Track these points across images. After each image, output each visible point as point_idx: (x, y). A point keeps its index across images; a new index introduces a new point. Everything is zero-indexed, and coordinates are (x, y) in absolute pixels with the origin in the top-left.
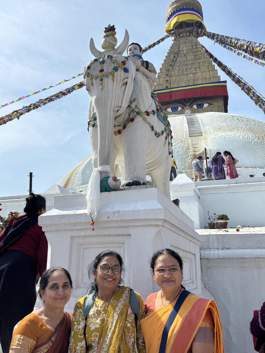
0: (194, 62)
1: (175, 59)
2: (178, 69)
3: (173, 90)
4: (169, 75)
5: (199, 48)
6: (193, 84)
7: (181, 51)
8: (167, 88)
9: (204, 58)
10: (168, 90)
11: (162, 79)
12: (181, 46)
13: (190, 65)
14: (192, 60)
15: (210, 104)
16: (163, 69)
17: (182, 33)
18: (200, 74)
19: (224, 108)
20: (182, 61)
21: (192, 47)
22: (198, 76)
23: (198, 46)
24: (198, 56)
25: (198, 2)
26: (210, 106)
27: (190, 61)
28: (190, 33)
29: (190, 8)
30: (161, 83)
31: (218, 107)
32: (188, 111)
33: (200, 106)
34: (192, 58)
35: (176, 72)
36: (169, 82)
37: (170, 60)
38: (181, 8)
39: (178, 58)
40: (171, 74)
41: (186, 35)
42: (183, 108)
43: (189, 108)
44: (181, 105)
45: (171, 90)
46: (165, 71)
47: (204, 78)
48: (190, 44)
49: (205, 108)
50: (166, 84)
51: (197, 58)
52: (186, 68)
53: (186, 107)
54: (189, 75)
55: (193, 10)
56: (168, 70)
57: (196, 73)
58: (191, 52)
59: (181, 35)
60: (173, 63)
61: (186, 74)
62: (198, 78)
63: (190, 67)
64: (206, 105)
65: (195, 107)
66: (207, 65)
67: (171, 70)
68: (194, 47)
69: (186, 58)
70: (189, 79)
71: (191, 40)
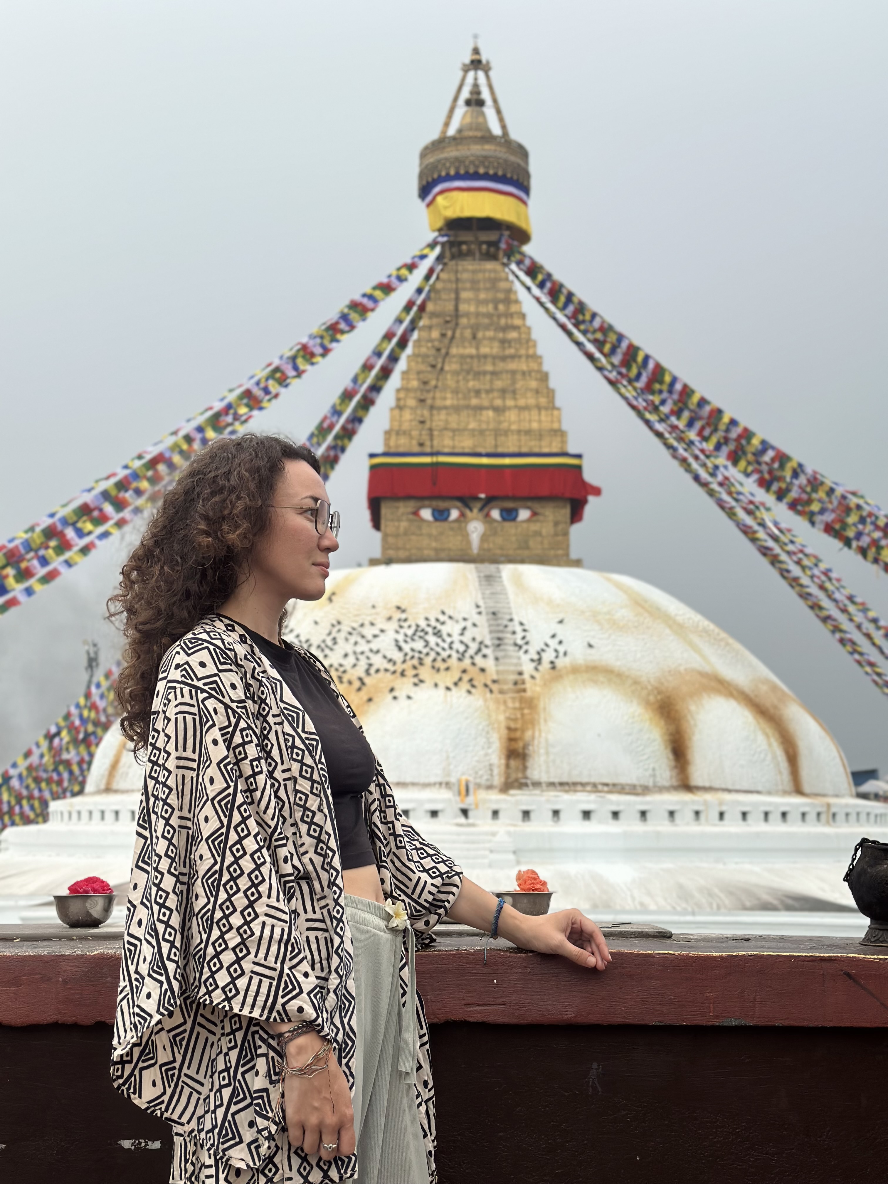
1: (446, 341)
2: (454, 385)
3: (441, 459)
4: (429, 403)
7: (462, 315)
8: (423, 449)
10: (427, 460)
11: (407, 415)
12: (464, 295)
13: (488, 377)
14: (494, 357)
15: (534, 514)
16: (411, 376)
17: (466, 243)
18: (512, 415)
19: (568, 529)
20: (465, 357)
21: (496, 308)
22: (507, 420)
23: (512, 307)
24: (510, 347)
26: (534, 519)
27: (488, 360)
30: (406, 426)
33: (509, 515)
34: (495, 352)
35: (449, 395)
36: (428, 425)
37: (430, 345)
39: (454, 343)
40: (434, 399)
41: (480, 251)
42: (462, 515)
43: (481, 515)
44: (459, 505)
45: (435, 459)
46: (416, 384)
47: (525, 433)
48: (490, 295)
50: (418, 433)
51: (507, 352)
52: (477, 385)
53: (472, 511)
54: (485, 413)
56: (425, 383)
57: (504, 409)
58: (491, 328)
59: (465, 249)
60: (440, 360)
61: (475, 409)
62: (507, 426)
63: (488, 385)
64: (524, 515)
65: (495, 514)
67: (433, 383)
68: (501, 307)
70: (484, 427)
71: (492, 275)
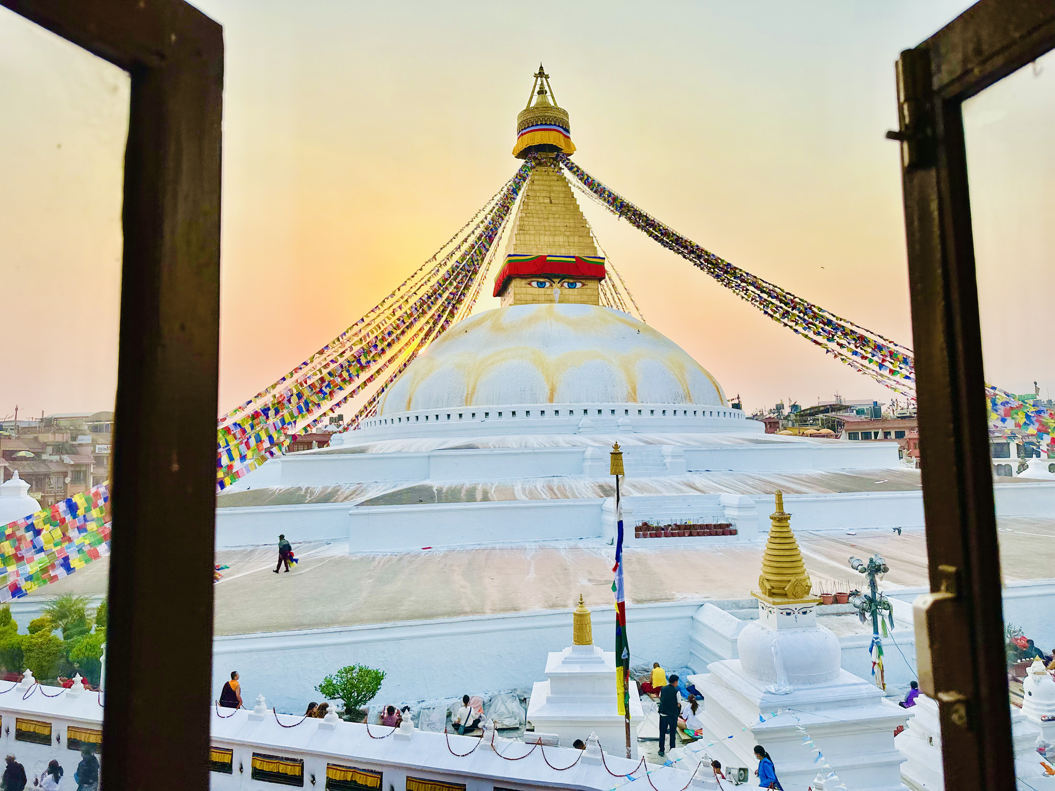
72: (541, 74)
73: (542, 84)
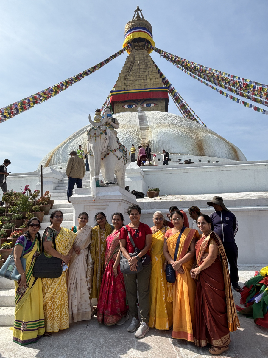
0: (145, 70)
1: (131, 66)
2: (133, 75)
3: (129, 91)
4: (127, 79)
5: (149, 60)
6: (143, 88)
7: (135, 61)
8: (125, 90)
9: (152, 68)
10: (125, 92)
11: (121, 83)
12: (135, 57)
13: (142, 73)
14: (144, 68)
15: (155, 104)
16: (122, 74)
17: (136, 46)
18: (149, 81)
19: (165, 108)
20: (136, 69)
21: (144, 59)
22: (147, 82)
23: (148, 58)
24: (148, 66)
25: (149, 23)
26: (155, 106)
27: (142, 69)
28: (142, 47)
29: (143, 27)
30: (120, 85)
31: (161, 107)
32: (139, 109)
33: (148, 105)
34: (144, 67)
35: (132, 77)
36: (126, 85)
37: (127, 67)
38: (136, 27)
39: (133, 66)
40: (128, 78)
41: (140, 48)
42: (136, 106)
43: (141, 106)
44: (135, 103)
45: (127, 91)
46: (123, 76)
47: (152, 84)
48: (143, 56)
49: (152, 107)
50: (123, 86)
51: (147, 67)
52: (139, 75)
53: (138, 105)
54: (141, 81)
55: (145, 29)
56: (126, 75)
57: (146, 80)
58: (143, 62)
59: (136, 48)
60: (129, 70)
61: (139, 80)
62: (147, 83)
63: (142, 74)
64: (152, 105)
65: (145, 105)
66: (154, 73)
67: (128, 75)
69: (139, 67)
70: (141, 84)
71: (143, 52)
72: (138, 10)
73: (138, 14)
